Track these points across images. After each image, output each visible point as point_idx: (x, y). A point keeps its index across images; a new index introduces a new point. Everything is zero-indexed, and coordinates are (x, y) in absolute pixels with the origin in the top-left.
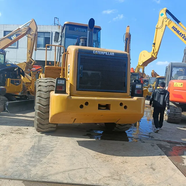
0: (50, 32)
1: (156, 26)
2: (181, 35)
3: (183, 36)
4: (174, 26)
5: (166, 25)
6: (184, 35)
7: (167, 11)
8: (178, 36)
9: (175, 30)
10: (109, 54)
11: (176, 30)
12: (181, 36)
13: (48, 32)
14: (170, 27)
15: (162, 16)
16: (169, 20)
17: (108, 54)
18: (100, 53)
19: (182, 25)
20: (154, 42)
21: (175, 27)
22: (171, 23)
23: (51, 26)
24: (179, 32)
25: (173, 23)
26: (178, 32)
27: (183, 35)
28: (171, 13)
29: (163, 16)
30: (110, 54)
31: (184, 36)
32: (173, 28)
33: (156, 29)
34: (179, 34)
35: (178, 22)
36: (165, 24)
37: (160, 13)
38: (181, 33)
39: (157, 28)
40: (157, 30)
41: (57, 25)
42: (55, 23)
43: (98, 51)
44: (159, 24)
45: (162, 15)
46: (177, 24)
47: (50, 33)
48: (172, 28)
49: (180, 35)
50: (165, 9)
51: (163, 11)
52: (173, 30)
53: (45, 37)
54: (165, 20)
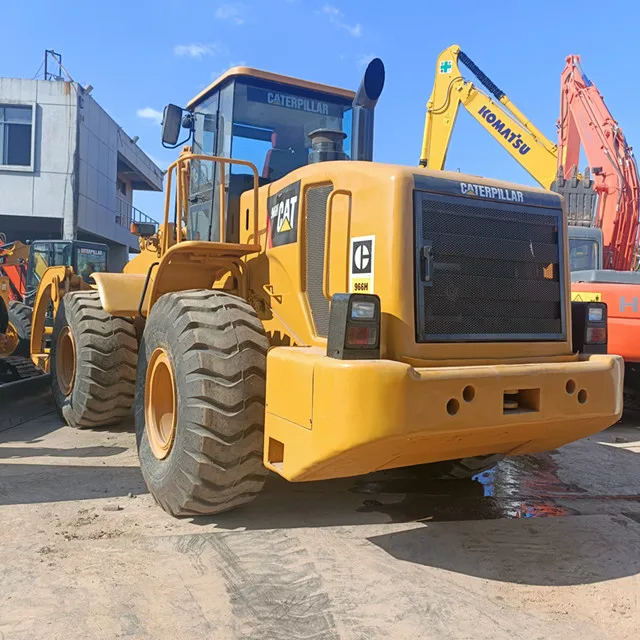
0: (29, 104)
1: (428, 105)
2: (510, 136)
3: (514, 141)
4: (485, 107)
5: (460, 101)
6: (519, 136)
7: (462, 57)
8: (501, 138)
9: (489, 121)
10: (509, 199)
11: (491, 118)
12: (510, 141)
13: (22, 103)
14: (474, 108)
15: (446, 71)
16: (469, 85)
17: (505, 196)
18: (481, 191)
19: (509, 104)
20: (422, 157)
21: (489, 111)
22: (475, 95)
23: (34, 82)
24: (503, 125)
25: (483, 98)
26: (499, 126)
27: (514, 136)
28: (473, 63)
29: (449, 71)
30: (510, 197)
31: (517, 142)
32: (484, 111)
33: (428, 114)
34: (502, 134)
35: (498, 94)
36: (456, 97)
37: (441, 62)
38: (508, 131)
39: (430, 112)
40: (431, 118)
41: (59, 79)
42: (46, 73)
43: (476, 187)
44: (438, 98)
45: (446, 67)
46: (494, 99)
47: (30, 107)
48: (480, 112)
49: (506, 137)
50: (455, 48)
51: (449, 56)
52: (483, 121)
53: (9, 125)
54: (457, 85)
